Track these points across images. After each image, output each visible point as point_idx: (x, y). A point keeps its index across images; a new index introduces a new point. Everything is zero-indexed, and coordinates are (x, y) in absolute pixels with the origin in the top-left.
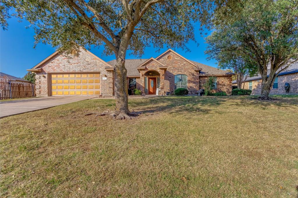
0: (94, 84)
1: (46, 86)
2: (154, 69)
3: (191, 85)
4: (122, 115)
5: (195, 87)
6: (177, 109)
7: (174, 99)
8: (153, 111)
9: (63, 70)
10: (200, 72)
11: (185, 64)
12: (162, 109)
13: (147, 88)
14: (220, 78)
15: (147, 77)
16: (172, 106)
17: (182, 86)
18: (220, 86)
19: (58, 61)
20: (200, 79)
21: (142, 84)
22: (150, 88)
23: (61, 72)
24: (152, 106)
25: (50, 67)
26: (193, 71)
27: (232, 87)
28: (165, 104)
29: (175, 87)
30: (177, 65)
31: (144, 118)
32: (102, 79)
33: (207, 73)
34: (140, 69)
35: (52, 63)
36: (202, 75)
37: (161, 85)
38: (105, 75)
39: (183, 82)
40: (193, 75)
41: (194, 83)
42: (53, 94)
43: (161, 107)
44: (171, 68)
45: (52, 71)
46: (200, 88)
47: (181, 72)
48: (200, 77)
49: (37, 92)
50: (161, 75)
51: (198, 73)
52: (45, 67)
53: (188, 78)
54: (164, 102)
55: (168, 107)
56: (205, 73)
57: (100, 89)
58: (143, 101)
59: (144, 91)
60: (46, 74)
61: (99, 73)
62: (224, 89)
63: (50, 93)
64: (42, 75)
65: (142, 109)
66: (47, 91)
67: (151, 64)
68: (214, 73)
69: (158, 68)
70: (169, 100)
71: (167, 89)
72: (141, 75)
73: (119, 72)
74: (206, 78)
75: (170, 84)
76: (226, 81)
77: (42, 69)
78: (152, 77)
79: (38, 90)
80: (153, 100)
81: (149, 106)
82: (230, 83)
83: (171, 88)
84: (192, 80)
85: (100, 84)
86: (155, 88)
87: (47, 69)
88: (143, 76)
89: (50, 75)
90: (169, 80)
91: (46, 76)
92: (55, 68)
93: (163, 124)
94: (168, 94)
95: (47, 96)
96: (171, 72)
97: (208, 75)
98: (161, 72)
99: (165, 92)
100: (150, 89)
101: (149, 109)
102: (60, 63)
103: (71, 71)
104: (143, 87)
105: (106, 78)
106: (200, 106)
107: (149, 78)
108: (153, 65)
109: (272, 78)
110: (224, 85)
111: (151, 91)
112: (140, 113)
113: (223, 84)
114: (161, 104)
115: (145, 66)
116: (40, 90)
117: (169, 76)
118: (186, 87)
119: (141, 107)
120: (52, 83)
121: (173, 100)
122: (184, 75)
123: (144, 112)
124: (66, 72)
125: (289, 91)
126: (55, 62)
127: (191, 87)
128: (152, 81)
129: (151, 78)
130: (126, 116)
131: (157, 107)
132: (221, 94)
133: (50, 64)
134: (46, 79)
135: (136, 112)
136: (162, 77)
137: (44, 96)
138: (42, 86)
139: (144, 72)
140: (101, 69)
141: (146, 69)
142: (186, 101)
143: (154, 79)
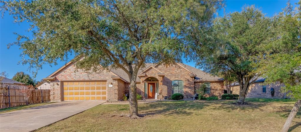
0: (101, 91)
1: (59, 92)
2: (153, 76)
3: (187, 90)
4: (134, 116)
5: (190, 92)
6: (170, 112)
7: (170, 103)
8: (154, 114)
9: (74, 78)
10: (195, 78)
11: (181, 71)
12: (160, 112)
13: (147, 93)
14: (214, 83)
15: (147, 83)
16: (168, 110)
17: (178, 91)
18: (213, 91)
19: (70, 70)
20: (195, 84)
21: (142, 90)
22: (149, 92)
23: (73, 80)
24: (152, 110)
25: (63, 75)
26: (189, 77)
27: (224, 92)
28: (162, 109)
29: (173, 92)
30: (174, 72)
31: (148, 118)
32: (108, 86)
33: (201, 79)
34: (141, 76)
35: (64, 72)
36: (196, 81)
37: (159, 90)
38: (111, 83)
39: (179, 87)
40: (188, 81)
41: (189, 88)
42: (64, 99)
43: (159, 110)
44: (168, 74)
45: (64, 79)
46: (195, 93)
47: (178, 78)
48: (195, 82)
49: (51, 97)
50: (160, 82)
51: (194, 79)
52: (58, 76)
53: (184, 84)
54: (161, 107)
55: (164, 111)
56: (199, 79)
57: (107, 95)
58: (145, 106)
59: (144, 96)
60: (59, 82)
61: (106, 81)
62: (216, 94)
63: (62, 99)
64: (56, 83)
65: (145, 113)
66: (60, 97)
67: (150, 72)
68: (207, 79)
69: (157, 75)
70: (166, 105)
71: (165, 94)
72: (141, 82)
73: (133, 89)
74: (200, 84)
75: (168, 89)
76: (218, 86)
77: (56, 78)
78: (151, 82)
79: (52, 96)
80: (153, 105)
81: (150, 110)
82: (222, 88)
83: (168, 93)
84: (188, 85)
85: (106, 91)
86: (154, 93)
87: (60, 77)
88: (143, 82)
89: (62, 82)
90: (167, 85)
91: (59, 83)
92: (67, 77)
93: (160, 121)
94: (166, 98)
95: (60, 101)
96: (169, 78)
97: (202, 80)
98: (160, 79)
99: (163, 97)
100: (149, 94)
101: (150, 112)
102: (72, 72)
103: (81, 79)
104: (143, 92)
105: (112, 86)
106: (187, 110)
107: (148, 84)
108: (152, 73)
109: (246, 87)
110: (217, 90)
111: (151, 95)
112: (145, 115)
113: (215, 89)
114: (159, 109)
115: (145, 74)
116: (54, 96)
117: (166, 82)
118: (182, 91)
119: (145, 111)
120: (64, 89)
121: (169, 105)
122: (180, 80)
123: (148, 114)
124: (77, 80)
125: (273, 95)
126: (67, 72)
127: (186, 92)
128: (151, 86)
129: (150, 84)
130: (137, 117)
131: (156, 111)
132: (213, 98)
133: (63, 73)
134: (59, 86)
135: (143, 115)
136: (160, 83)
137: (57, 101)
138: (56, 92)
139: (144, 79)
140: (107, 78)
141: (146, 75)
142: (179, 106)
143: (153, 84)
